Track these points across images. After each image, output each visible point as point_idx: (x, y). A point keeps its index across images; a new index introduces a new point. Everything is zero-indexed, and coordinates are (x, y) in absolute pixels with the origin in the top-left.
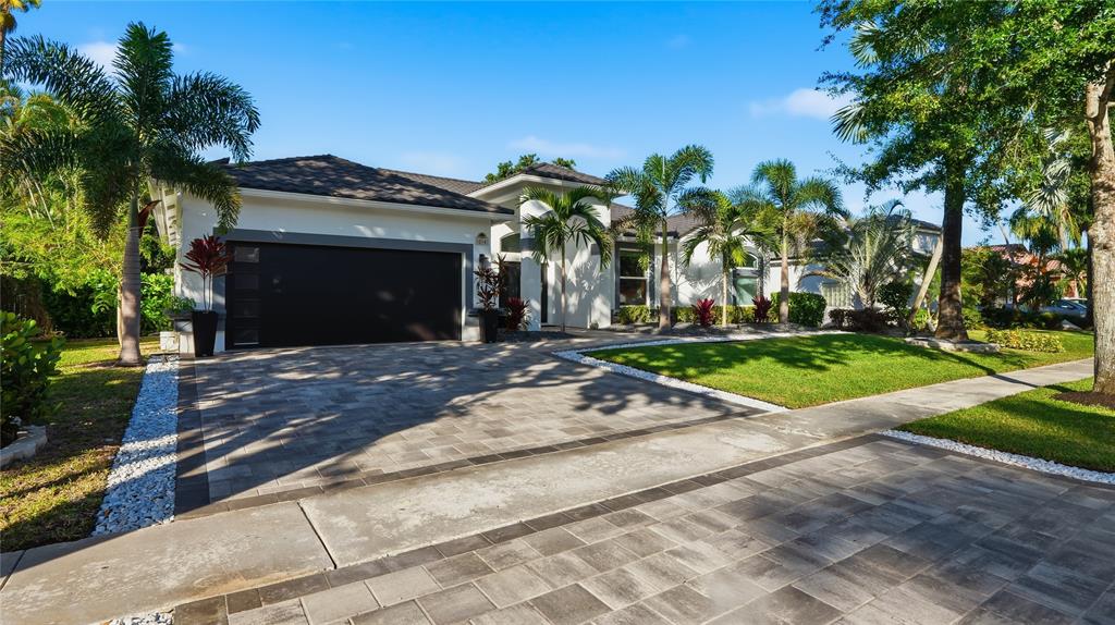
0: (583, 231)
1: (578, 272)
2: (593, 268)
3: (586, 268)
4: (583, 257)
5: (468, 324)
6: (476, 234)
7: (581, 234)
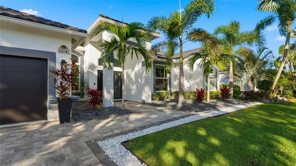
0: (135, 49)
1: (135, 74)
2: (143, 72)
3: (139, 73)
4: (138, 67)
5: (51, 108)
6: (59, 46)
7: (134, 51)
